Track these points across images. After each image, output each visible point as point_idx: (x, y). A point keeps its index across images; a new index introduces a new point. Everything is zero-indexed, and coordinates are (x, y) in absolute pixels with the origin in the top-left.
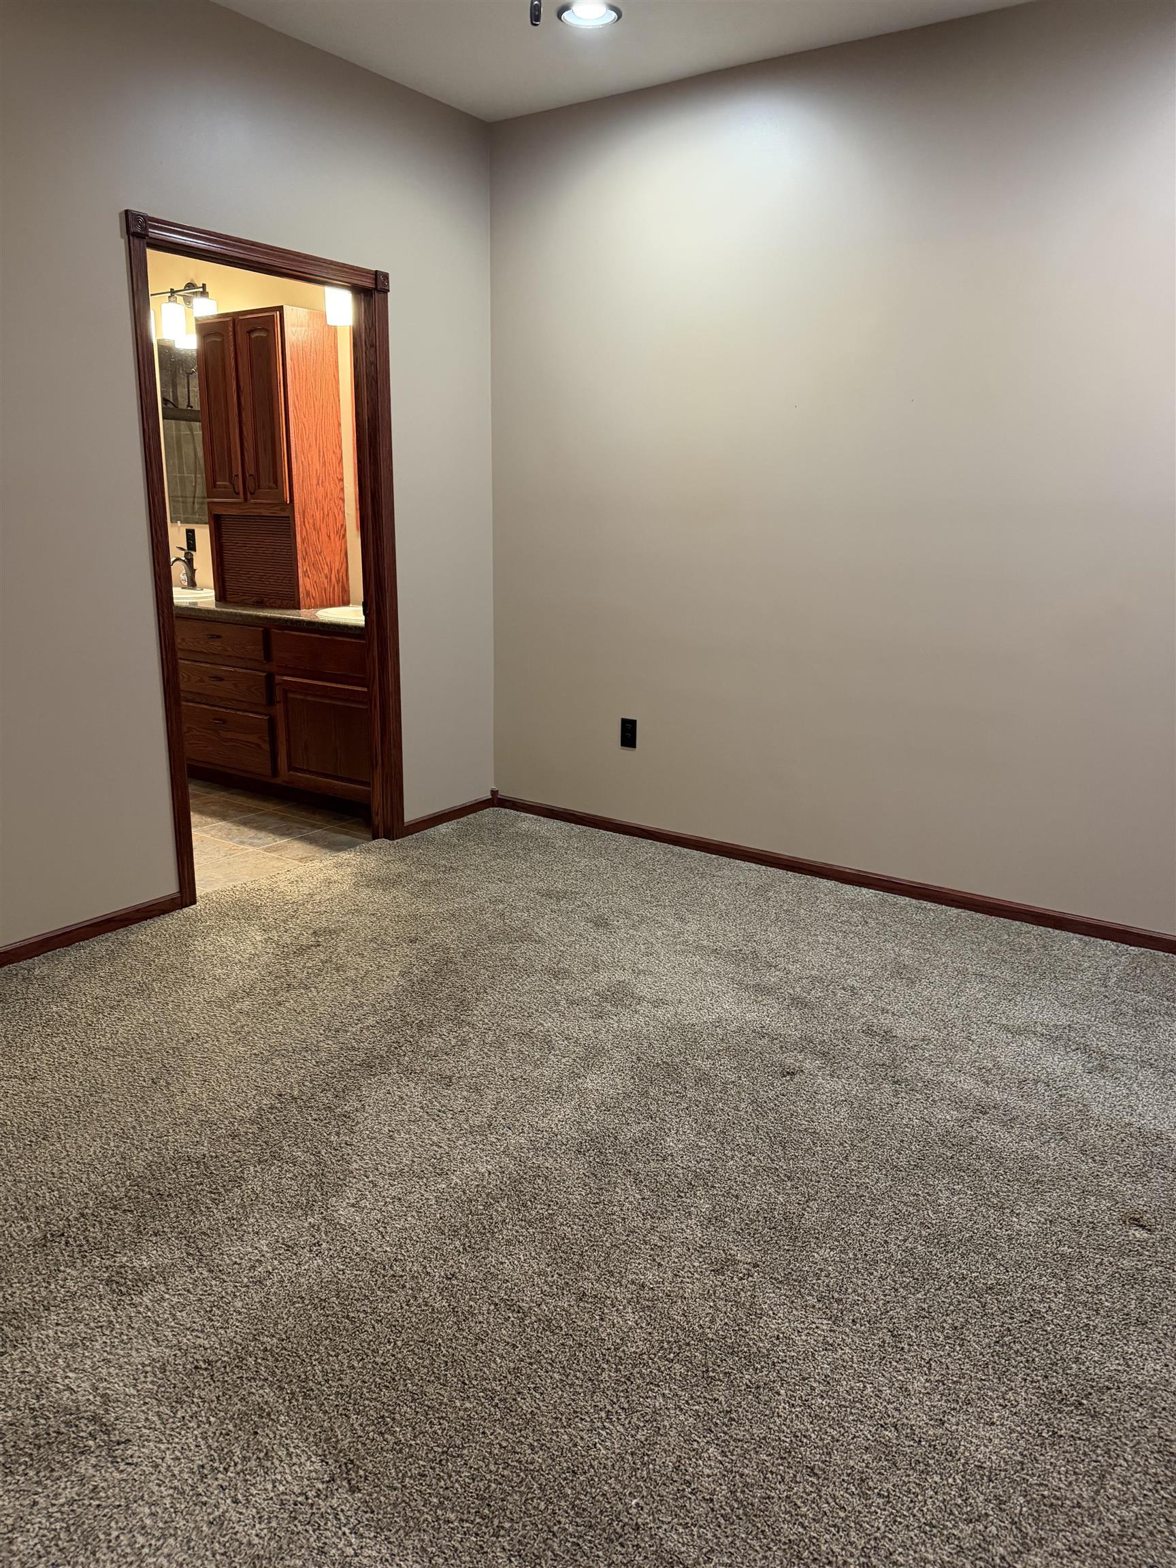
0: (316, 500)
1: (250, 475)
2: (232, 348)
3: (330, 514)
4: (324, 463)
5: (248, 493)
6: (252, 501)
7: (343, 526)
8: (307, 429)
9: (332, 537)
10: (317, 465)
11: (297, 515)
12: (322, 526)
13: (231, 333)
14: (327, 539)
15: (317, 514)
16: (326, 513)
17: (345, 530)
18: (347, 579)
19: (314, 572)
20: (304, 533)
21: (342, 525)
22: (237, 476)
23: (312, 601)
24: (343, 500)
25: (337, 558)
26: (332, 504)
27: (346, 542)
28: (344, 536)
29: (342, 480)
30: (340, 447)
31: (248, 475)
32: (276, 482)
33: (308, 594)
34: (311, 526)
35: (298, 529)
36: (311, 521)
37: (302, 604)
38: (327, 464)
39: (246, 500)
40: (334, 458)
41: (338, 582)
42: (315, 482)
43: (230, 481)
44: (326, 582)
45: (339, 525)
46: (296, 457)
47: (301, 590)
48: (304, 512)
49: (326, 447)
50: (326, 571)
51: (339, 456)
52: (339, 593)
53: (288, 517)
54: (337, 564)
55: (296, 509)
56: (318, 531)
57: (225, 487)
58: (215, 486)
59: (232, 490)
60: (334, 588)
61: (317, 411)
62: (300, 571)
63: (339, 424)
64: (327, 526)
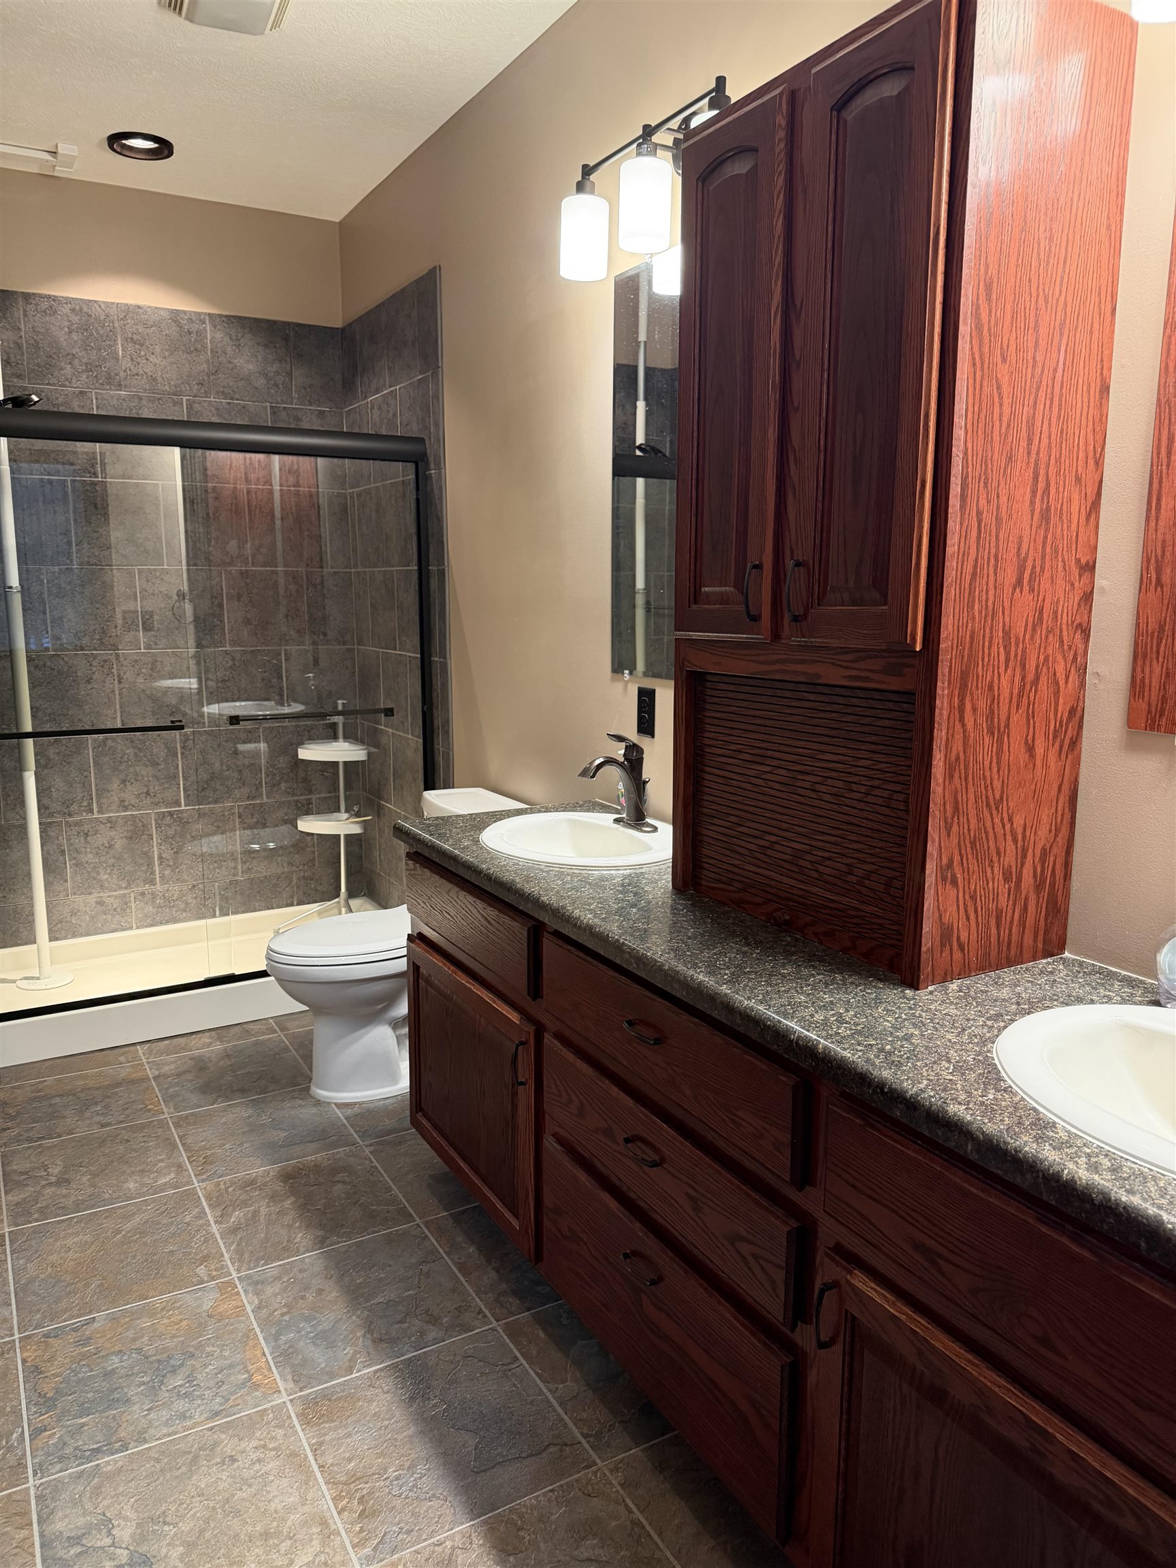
0: (1007, 634)
1: (798, 564)
2: (781, 181)
3: (1043, 679)
4: (1046, 516)
5: (787, 618)
6: (796, 640)
7: (1076, 714)
8: (1006, 401)
9: (1039, 751)
10: (1023, 524)
11: (942, 689)
12: (1015, 718)
13: (782, 134)
14: (1023, 757)
15: (1005, 682)
16: (1030, 677)
17: (1080, 727)
18: (1067, 876)
19: (973, 866)
20: (958, 746)
21: (1072, 711)
22: (758, 567)
23: (957, 955)
24: (1086, 632)
25: (1046, 815)
26: (1053, 647)
27: (1077, 762)
28: (1075, 743)
29: (1089, 568)
30: (1099, 463)
31: (790, 564)
32: (880, 583)
33: (946, 934)
34: (982, 721)
35: (940, 735)
36: (982, 704)
37: (926, 969)
38: (1054, 519)
39: (776, 636)
40: (1076, 496)
41: (1039, 887)
42: (1009, 576)
43: (739, 584)
44: (1003, 889)
45: (1063, 709)
46: (963, 497)
47: (926, 928)
48: (964, 676)
49: (1058, 461)
50: (1010, 858)
51: (1091, 492)
52: (1037, 921)
53: (911, 694)
54: (1043, 832)
55: (943, 670)
56: (998, 732)
57: (723, 599)
58: (696, 597)
59: (742, 608)
60: (1025, 909)
61: (1042, 343)
62: (931, 867)
63: (1105, 389)
64: (1030, 716)
